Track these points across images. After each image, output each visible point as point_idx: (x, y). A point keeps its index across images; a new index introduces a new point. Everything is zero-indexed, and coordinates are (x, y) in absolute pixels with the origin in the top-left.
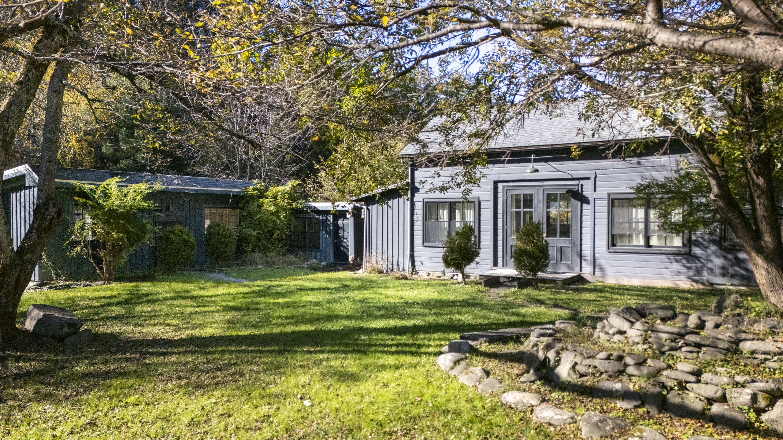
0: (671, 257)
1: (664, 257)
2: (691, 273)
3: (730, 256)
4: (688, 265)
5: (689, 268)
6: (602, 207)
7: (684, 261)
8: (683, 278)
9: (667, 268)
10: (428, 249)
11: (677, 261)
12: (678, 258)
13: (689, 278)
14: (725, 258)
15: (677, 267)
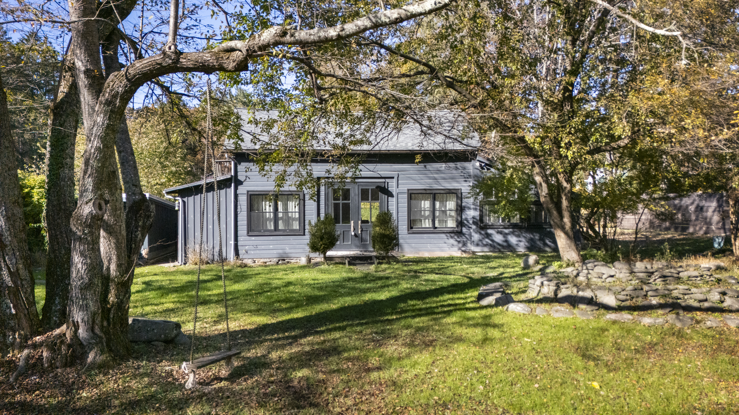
0: (448, 235)
1: (443, 235)
2: (460, 245)
3: (483, 232)
4: (458, 240)
5: (459, 242)
6: (404, 199)
7: (456, 237)
8: (456, 249)
9: (445, 243)
10: (253, 238)
11: (452, 237)
12: (452, 235)
13: (460, 249)
14: (480, 233)
15: (452, 241)
